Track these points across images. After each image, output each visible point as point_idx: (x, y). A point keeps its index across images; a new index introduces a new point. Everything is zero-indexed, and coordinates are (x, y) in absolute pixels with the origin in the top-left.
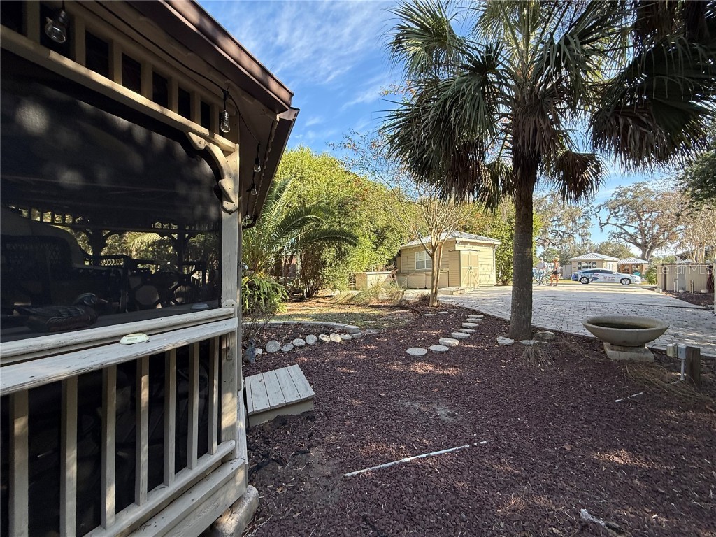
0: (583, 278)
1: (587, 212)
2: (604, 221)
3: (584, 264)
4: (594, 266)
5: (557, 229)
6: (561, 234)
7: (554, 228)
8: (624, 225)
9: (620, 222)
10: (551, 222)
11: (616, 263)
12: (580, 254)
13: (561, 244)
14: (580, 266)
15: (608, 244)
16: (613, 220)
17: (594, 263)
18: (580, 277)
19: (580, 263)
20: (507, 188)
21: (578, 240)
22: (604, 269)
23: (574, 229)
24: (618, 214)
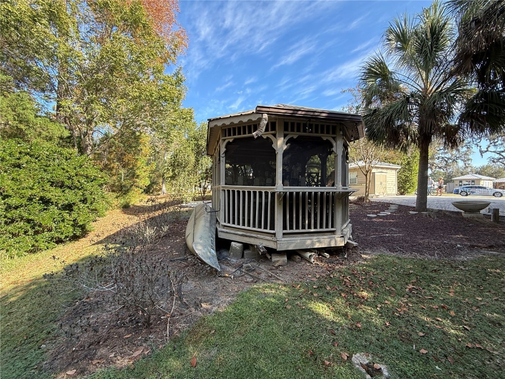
0: (462, 192)
1: (469, 143)
2: (484, 149)
3: (464, 182)
4: (473, 183)
5: (443, 156)
6: (446, 159)
7: (440, 156)
8: (503, 152)
9: (499, 150)
10: (438, 151)
11: (492, 182)
12: (462, 174)
13: (446, 168)
14: (461, 184)
15: (488, 167)
16: (492, 148)
17: (473, 181)
18: (460, 191)
19: (461, 181)
20: (414, 141)
21: (461, 164)
22: (481, 186)
23: (457, 156)
24: (497, 143)
